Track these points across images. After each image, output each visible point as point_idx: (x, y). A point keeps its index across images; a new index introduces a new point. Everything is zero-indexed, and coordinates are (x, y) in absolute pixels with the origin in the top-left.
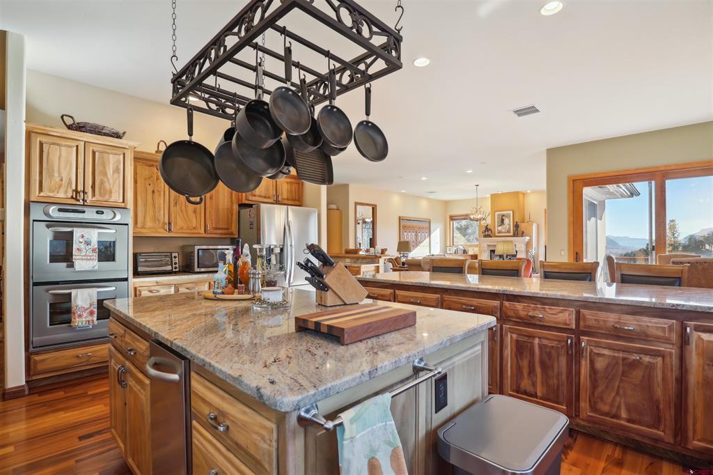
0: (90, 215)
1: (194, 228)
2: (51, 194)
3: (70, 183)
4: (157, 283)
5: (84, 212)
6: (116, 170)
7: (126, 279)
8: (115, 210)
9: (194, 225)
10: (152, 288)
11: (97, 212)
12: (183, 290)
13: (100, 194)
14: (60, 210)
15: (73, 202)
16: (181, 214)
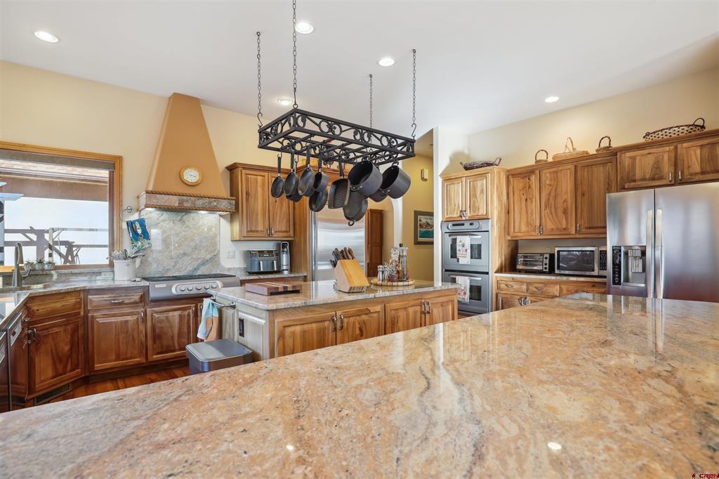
0: (467, 226)
1: (564, 229)
2: (451, 216)
3: (459, 207)
4: (513, 279)
5: (463, 225)
6: (482, 191)
7: (487, 273)
8: (481, 222)
9: (564, 227)
10: (509, 283)
11: (471, 224)
12: (532, 288)
13: (474, 211)
14: (454, 225)
15: (460, 219)
16: (551, 217)
